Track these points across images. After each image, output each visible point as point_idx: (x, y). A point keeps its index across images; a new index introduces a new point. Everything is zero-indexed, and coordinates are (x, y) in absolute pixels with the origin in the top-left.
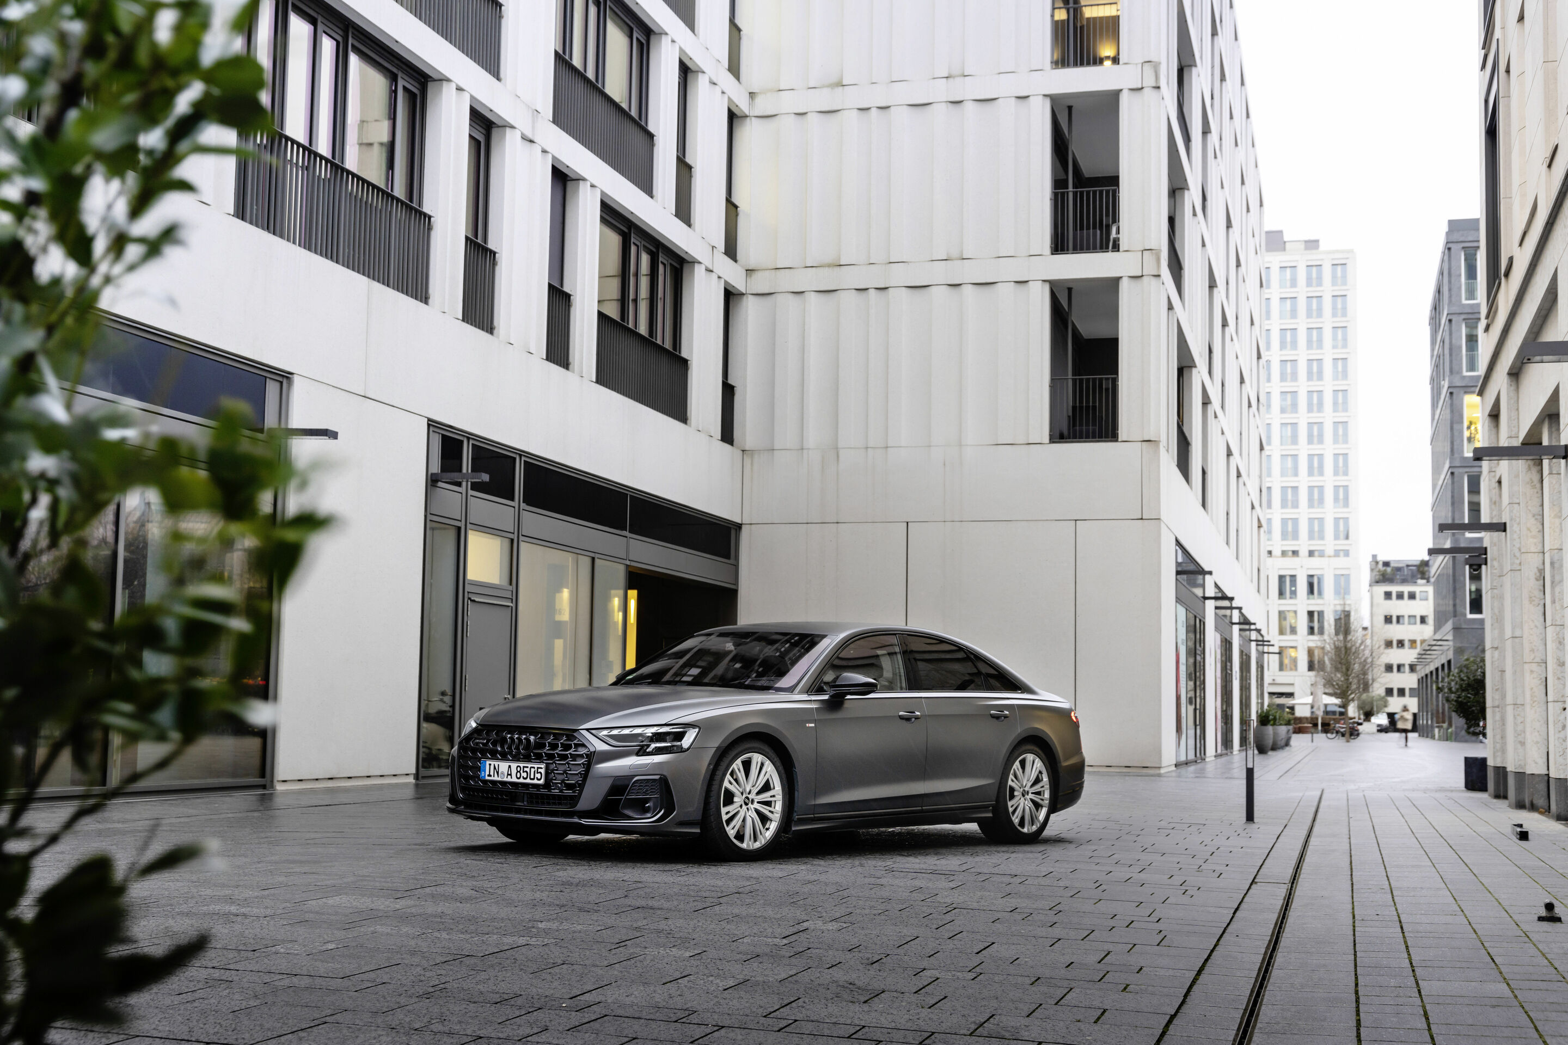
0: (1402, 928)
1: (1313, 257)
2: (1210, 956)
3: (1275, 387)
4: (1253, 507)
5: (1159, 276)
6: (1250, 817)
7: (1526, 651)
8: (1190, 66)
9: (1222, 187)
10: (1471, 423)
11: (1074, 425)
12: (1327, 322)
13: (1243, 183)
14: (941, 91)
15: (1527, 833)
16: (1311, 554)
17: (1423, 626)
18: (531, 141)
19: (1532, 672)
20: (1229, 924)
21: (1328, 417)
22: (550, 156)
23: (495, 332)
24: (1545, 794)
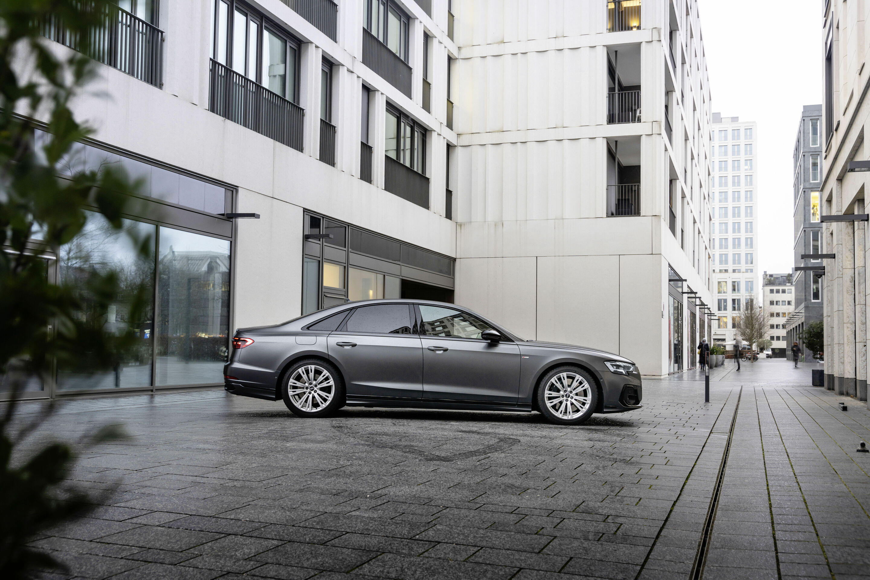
0: (788, 456)
1: (735, 125)
2: (692, 470)
3: (717, 190)
4: (706, 248)
5: (660, 134)
6: (707, 400)
7: (845, 317)
8: (676, 30)
9: (691, 91)
10: (814, 206)
11: (619, 208)
12: (742, 157)
13: (701, 89)
14: (553, 45)
15: (846, 407)
16: (734, 271)
17: (789, 306)
18: (352, 72)
19: (848, 327)
20: (700, 454)
21: (743, 204)
22: (361, 79)
23: (336, 165)
24: (854, 388)
